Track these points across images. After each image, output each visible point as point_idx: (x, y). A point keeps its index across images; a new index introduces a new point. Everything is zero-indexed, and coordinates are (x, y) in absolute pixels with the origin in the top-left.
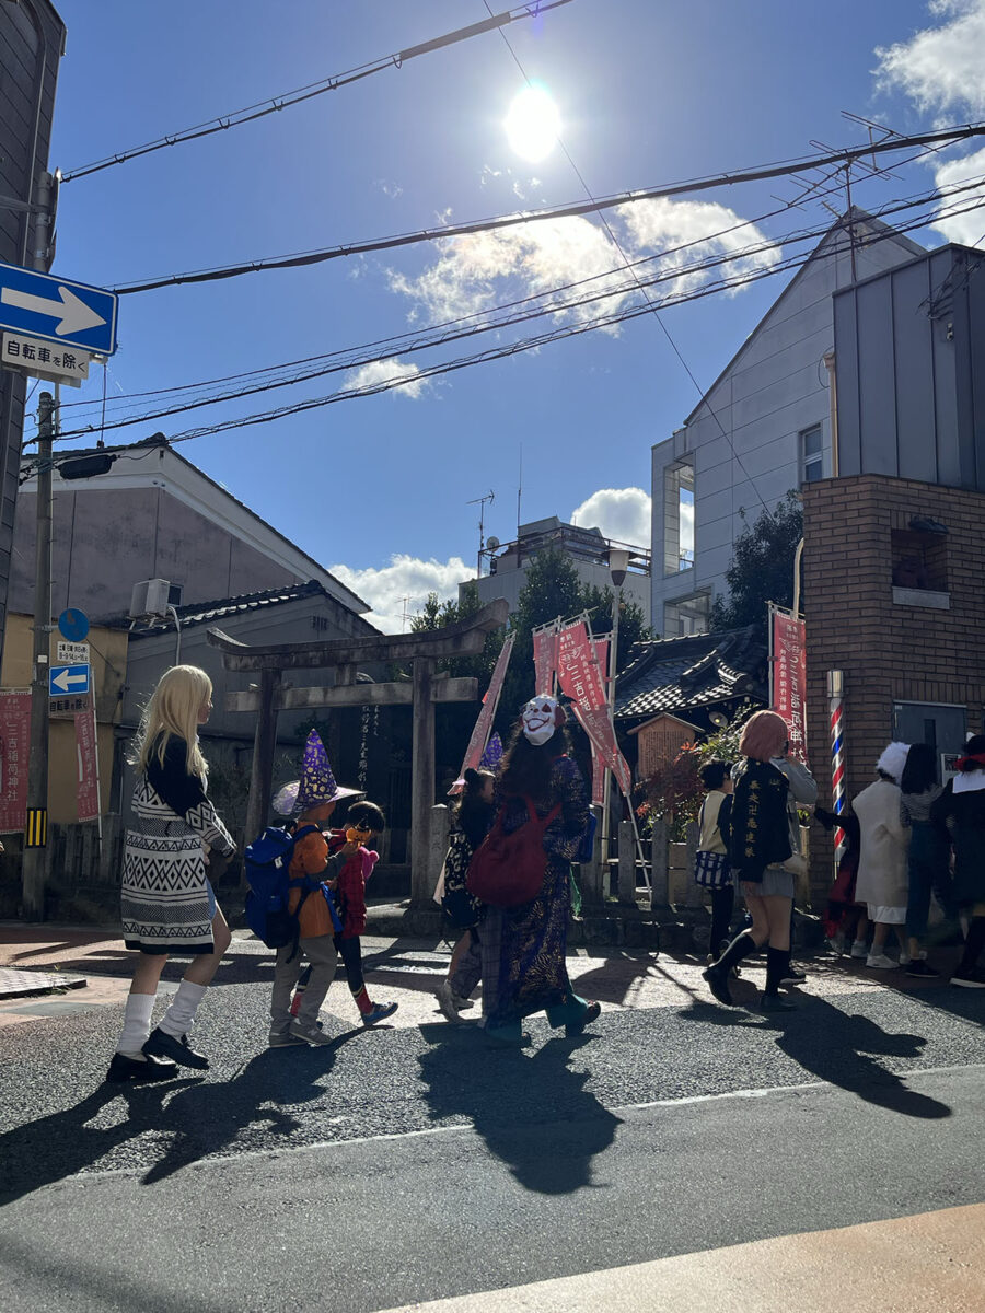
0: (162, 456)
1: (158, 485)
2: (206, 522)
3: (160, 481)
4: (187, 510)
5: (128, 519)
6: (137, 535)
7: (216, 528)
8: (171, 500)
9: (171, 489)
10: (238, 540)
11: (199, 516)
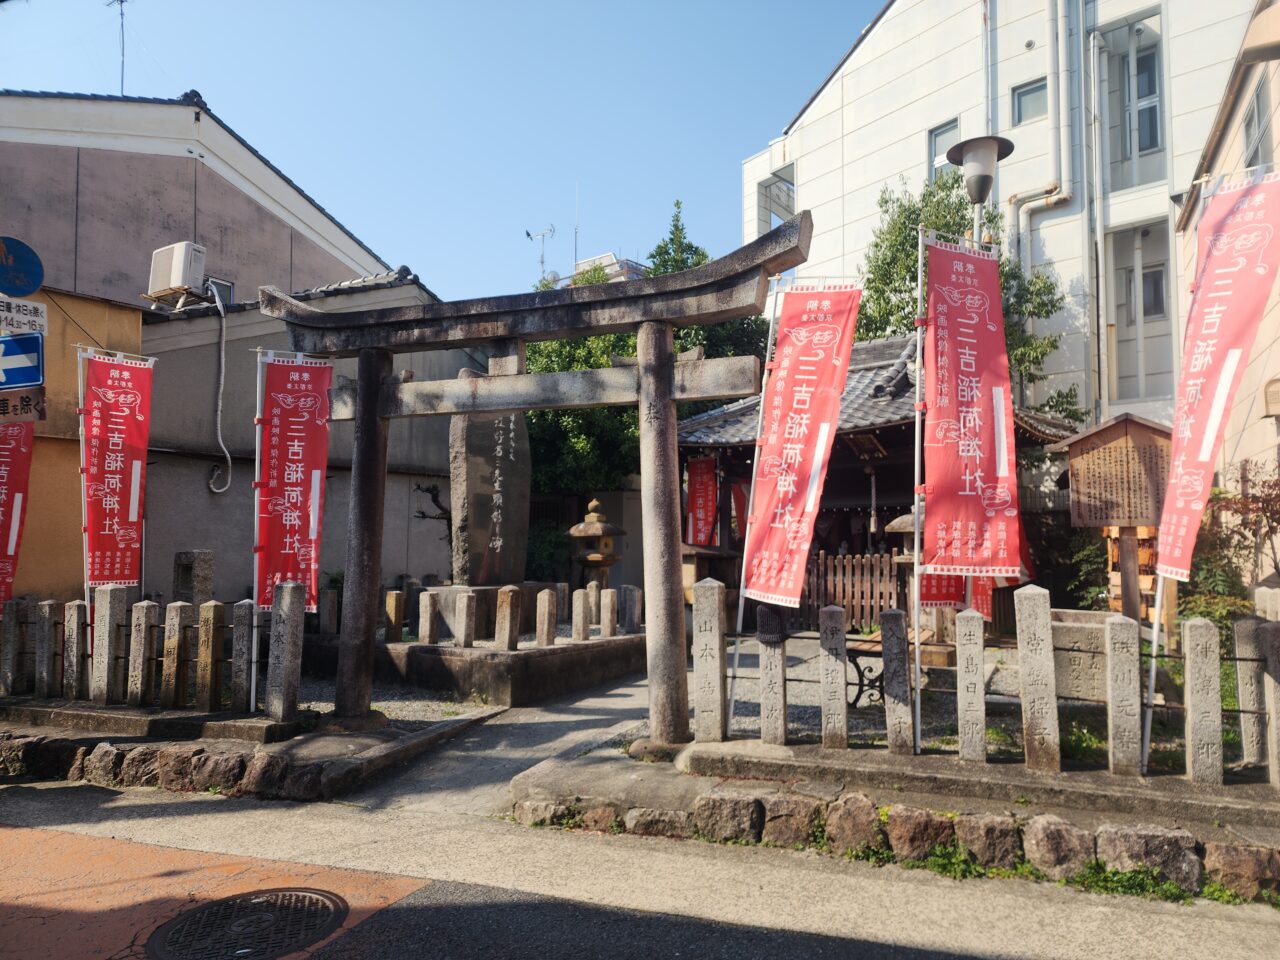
0: (197, 119)
1: (195, 155)
2: (259, 209)
3: (197, 151)
4: (235, 192)
5: (155, 193)
6: (169, 216)
7: (273, 218)
8: (212, 175)
9: (210, 162)
10: (301, 235)
11: (250, 201)
